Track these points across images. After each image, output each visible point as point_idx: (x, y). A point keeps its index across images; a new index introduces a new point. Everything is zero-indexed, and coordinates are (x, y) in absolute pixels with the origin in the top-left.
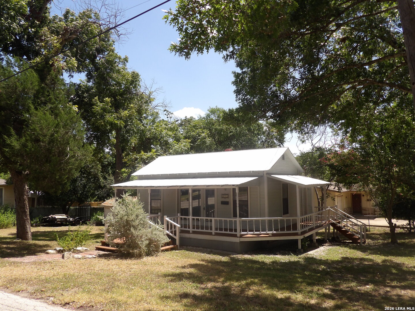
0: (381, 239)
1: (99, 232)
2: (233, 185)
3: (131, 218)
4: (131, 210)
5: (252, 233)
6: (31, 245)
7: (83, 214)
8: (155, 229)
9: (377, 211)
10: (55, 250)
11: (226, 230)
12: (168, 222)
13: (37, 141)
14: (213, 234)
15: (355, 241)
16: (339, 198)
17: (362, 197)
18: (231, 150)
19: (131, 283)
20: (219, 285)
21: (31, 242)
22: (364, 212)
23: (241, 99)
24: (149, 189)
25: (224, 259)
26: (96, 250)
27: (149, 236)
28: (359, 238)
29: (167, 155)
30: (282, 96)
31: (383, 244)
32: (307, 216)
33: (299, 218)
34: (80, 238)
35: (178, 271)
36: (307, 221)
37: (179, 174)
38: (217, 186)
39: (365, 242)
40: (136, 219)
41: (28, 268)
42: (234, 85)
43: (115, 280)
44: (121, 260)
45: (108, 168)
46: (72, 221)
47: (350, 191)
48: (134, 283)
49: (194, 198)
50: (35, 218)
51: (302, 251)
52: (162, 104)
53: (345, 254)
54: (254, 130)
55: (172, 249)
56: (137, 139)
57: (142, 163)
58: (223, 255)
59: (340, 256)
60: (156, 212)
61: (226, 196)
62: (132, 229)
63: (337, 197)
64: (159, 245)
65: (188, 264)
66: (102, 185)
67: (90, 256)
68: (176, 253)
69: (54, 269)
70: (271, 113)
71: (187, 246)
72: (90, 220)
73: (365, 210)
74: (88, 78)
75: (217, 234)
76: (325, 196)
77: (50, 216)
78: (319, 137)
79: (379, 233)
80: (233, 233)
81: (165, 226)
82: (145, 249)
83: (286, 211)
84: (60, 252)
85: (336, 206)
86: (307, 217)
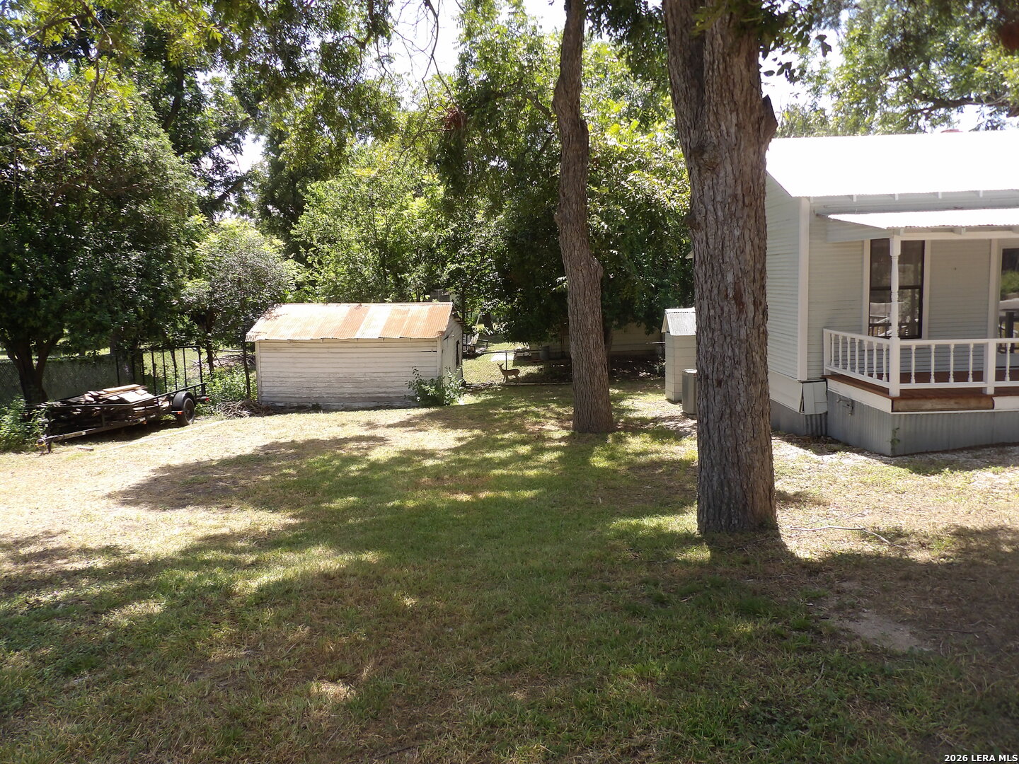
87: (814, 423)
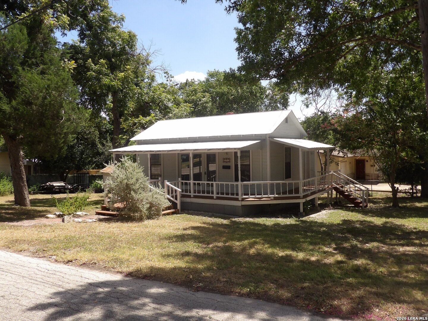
0: (383, 203)
1: (99, 199)
2: (235, 149)
3: (131, 181)
4: (131, 174)
5: (254, 196)
6: (30, 210)
7: (81, 182)
8: (156, 193)
9: (380, 177)
10: (55, 214)
11: (227, 194)
12: (168, 186)
13: (30, 103)
14: (215, 198)
15: (357, 205)
16: (342, 163)
17: (366, 163)
18: (232, 114)
19: (132, 244)
20: (220, 244)
21: (29, 207)
22: (367, 177)
23: (244, 57)
24: (149, 154)
25: (225, 222)
26: (96, 214)
27: (150, 199)
28: (361, 202)
29: (166, 119)
30: (286, 54)
31: (385, 208)
32: (310, 179)
33: (301, 182)
34: (80, 202)
35: (179, 233)
36: (309, 185)
37: (179, 138)
38: (218, 149)
39: (367, 206)
40: (136, 183)
41: (28, 231)
42: (236, 42)
43: (116, 241)
44: (122, 224)
45: (106, 135)
46: (71, 189)
47: (354, 156)
48: (136, 244)
49: (195, 165)
50: (32, 186)
51: (304, 214)
52: (160, 67)
53: (346, 217)
54: (256, 93)
55: (173, 213)
56: (135, 103)
57: (141, 128)
58: (225, 218)
59: (342, 219)
60: (156, 177)
61: (228, 160)
62: (132, 192)
63: (341, 162)
64: (160, 209)
65: (189, 226)
66: (100, 151)
67: (91, 221)
68: (178, 216)
69: (55, 231)
70: (275, 72)
71: (188, 210)
72: (89, 187)
73: (368, 176)
74: (81, 39)
75: (218, 198)
76: (329, 161)
77: (48, 184)
78: (324, 101)
79: (381, 197)
80: (235, 196)
81: (166, 190)
82: (146, 212)
83: (288, 176)
84: (59, 216)
85: (340, 171)
86: (309, 181)
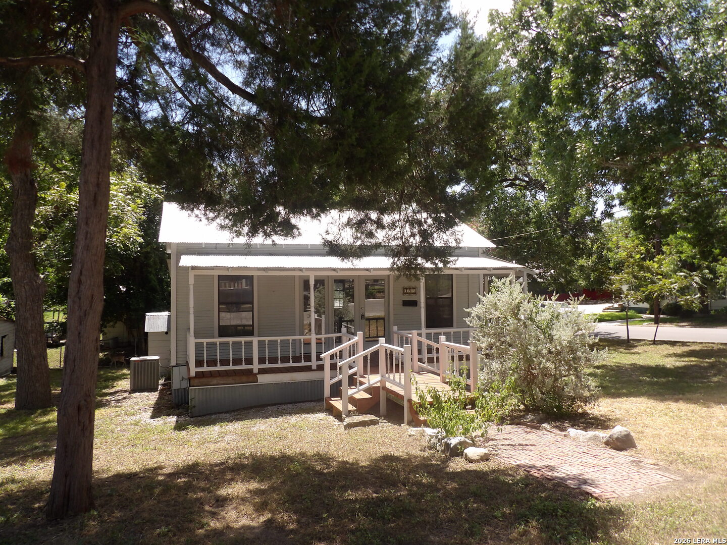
61: (413, 291)
87: (180, 394)
